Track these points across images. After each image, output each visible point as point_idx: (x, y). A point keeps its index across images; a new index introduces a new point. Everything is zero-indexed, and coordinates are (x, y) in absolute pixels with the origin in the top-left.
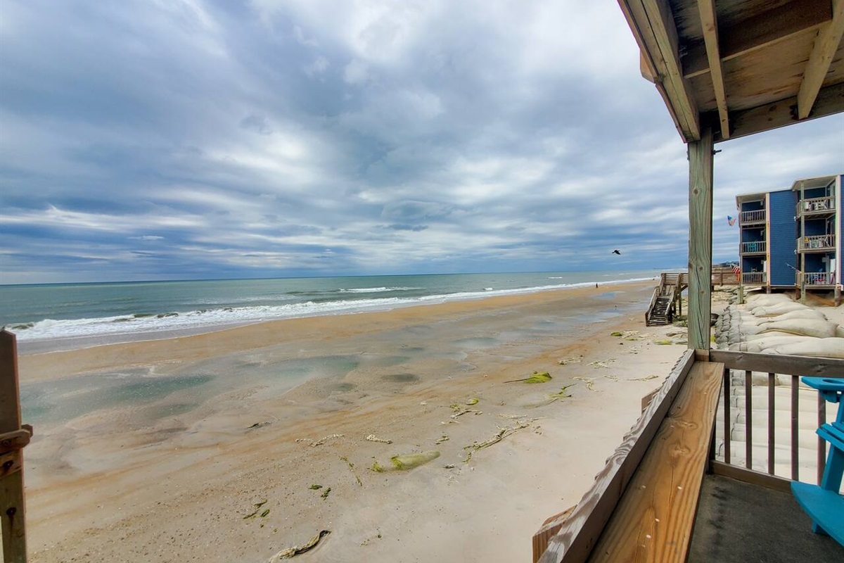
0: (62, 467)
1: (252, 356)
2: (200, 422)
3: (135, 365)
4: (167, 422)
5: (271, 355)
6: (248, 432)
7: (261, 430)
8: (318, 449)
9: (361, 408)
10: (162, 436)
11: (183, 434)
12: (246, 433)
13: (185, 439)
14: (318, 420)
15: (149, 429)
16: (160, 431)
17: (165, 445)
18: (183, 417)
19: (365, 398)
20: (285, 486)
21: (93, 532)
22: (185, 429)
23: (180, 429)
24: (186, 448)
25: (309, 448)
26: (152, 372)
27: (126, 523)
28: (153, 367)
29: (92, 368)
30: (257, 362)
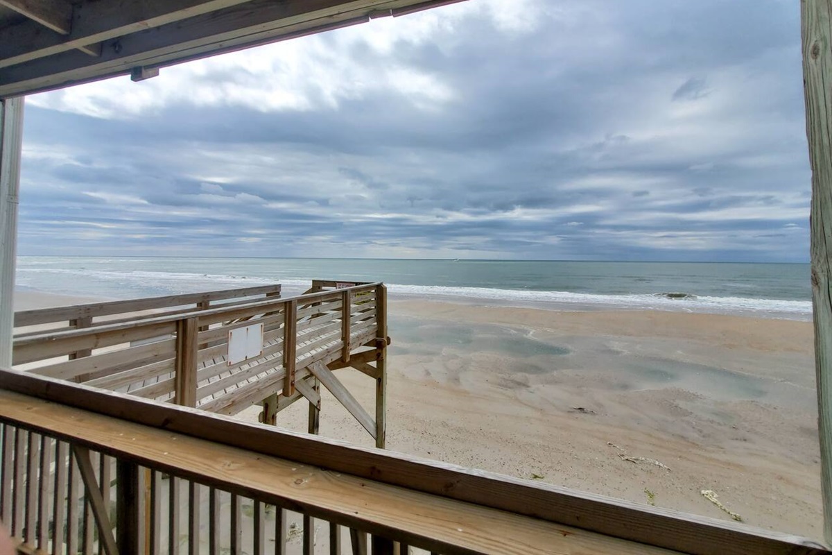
0: (456, 379)
1: (617, 343)
2: (540, 386)
3: (523, 326)
4: (519, 376)
5: (638, 347)
6: (572, 412)
7: (582, 415)
8: (627, 465)
9: (724, 452)
10: (511, 385)
11: (524, 390)
12: (569, 412)
13: (523, 394)
14: (651, 436)
15: (506, 377)
16: (513, 381)
17: (510, 392)
18: (532, 378)
19: (743, 443)
20: (567, 477)
21: (444, 425)
22: (528, 387)
23: (523, 385)
24: (520, 402)
25: (617, 458)
26: (531, 334)
27: (459, 430)
28: (534, 331)
29: (499, 322)
30: (619, 350)
